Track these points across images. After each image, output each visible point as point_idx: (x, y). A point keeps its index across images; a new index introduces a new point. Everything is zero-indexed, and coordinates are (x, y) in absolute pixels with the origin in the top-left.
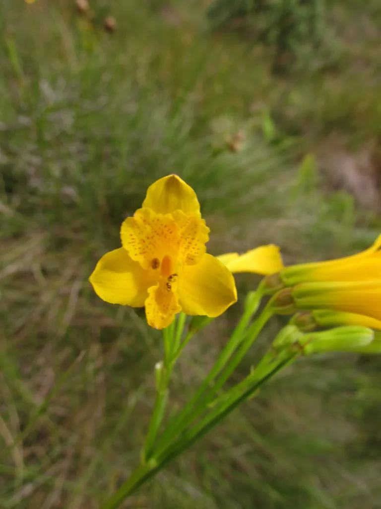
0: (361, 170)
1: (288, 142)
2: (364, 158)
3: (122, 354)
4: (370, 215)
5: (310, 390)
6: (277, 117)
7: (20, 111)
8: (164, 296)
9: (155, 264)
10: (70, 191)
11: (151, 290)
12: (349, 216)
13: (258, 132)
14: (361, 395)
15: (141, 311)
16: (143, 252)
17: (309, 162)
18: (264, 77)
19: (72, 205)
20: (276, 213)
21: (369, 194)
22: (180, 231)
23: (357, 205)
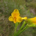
0: (33, 11)
1: (27, 8)
2: (34, 10)
3: (11, 27)
4: (34, 15)
5: (28, 31)
6: (26, 5)
7: (2, 4)
8: (15, 20)
9: (15, 17)
10: (7, 12)
11: (14, 20)
12: (32, 15)
13: (24, 7)
14: (33, 32)
15: (13, 22)
16: (13, 16)
17: (29, 10)
18: (25, 2)
19: (7, 13)
20: (26, 14)
21: (34, 13)
22: (17, 14)
23: (33, 14)
